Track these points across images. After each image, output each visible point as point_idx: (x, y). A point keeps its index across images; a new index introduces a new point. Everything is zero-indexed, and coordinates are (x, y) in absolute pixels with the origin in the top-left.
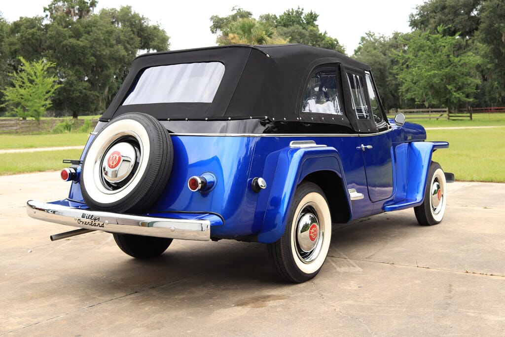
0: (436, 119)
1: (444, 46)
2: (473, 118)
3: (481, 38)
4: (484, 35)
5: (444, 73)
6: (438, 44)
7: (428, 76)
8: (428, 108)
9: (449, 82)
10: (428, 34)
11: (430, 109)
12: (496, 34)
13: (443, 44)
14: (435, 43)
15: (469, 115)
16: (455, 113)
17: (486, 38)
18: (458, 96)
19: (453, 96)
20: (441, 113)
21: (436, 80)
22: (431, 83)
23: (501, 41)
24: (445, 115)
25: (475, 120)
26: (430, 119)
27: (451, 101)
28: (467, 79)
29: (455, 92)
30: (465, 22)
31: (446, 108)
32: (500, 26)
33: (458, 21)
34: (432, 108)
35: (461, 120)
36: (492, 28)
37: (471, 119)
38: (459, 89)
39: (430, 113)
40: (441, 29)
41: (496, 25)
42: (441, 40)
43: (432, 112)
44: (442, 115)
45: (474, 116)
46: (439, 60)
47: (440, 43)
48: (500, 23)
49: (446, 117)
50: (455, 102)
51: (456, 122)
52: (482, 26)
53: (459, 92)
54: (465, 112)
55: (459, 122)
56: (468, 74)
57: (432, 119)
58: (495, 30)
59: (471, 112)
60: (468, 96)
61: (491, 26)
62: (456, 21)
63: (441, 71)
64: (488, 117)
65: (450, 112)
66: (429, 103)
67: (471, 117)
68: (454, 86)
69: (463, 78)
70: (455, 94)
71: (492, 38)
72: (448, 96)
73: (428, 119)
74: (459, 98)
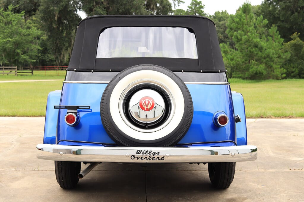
0: (7, 74)
1: (14, 21)
2: (34, 73)
3: (41, 16)
4: (42, 15)
5: (14, 41)
6: (9, 19)
7: (3, 42)
8: (2, 66)
9: (17, 47)
10: (2, 11)
11: (3, 67)
12: (51, 15)
13: (13, 19)
14: (7, 18)
15: (31, 71)
16: (21, 70)
17: (44, 16)
18: (25, 57)
19: (21, 58)
20: (10, 70)
21: (8, 46)
22: (4, 47)
23: (55, 19)
24: (14, 71)
25: (36, 75)
26: (3, 74)
27: (19, 61)
28: (30, 46)
29: (22, 54)
30: (27, 4)
31: (15, 66)
32: (54, 9)
33: (22, 3)
34: (5, 66)
35: (27, 75)
36: (49, 10)
37: (33, 74)
38: (24, 53)
39: (3, 70)
40: (11, 8)
41: (52, 8)
42: (11, 16)
43: (5, 69)
44: (11, 72)
45: (35, 72)
46: (11, 31)
47: (10, 18)
48: (54, 7)
49: (14, 73)
50: (22, 62)
51: (23, 76)
52: (41, 8)
53: (25, 55)
54: (28, 69)
55: (26, 76)
56: (31, 42)
57: (5, 74)
58: (50, 12)
59: (32, 69)
60: (31, 58)
61: (48, 8)
62: (21, 3)
63: (12, 39)
64: (45, 73)
65: (18, 69)
66: (3, 62)
67: (32, 73)
68: (21, 50)
69: (27, 45)
70: (23, 56)
71: (48, 17)
72: (16, 58)
73: (2, 74)
74: (25, 59)
